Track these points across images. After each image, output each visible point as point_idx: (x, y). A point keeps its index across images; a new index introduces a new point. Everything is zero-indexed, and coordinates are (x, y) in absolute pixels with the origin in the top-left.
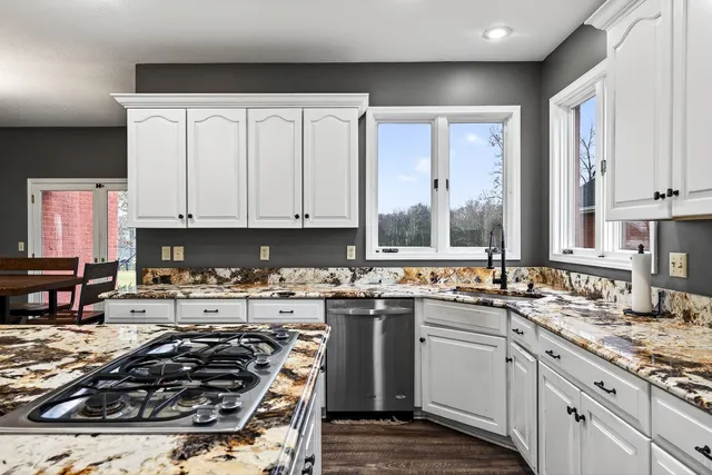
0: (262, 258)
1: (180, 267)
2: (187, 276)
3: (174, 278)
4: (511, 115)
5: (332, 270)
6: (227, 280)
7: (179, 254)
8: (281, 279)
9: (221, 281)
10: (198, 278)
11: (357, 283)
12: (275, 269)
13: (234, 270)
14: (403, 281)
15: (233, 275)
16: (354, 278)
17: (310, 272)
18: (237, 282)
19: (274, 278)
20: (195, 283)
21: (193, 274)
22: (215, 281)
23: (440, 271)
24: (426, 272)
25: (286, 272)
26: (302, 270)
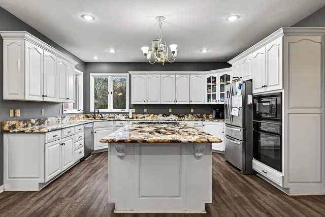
0: (42, 114)
1: (19, 120)
2: (22, 124)
3: (17, 126)
5: (58, 117)
6: (34, 124)
7: (18, 113)
8: (48, 122)
12: (46, 119)
13: (36, 120)
15: (36, 122)
16: (62, 120)
17: (54, 119)
18: (37, 125)
19: (46, 122)
20: (25, 127)
21: (24, 123)
22: (31, 125)
25: (49, 119)
26: (52, 118)
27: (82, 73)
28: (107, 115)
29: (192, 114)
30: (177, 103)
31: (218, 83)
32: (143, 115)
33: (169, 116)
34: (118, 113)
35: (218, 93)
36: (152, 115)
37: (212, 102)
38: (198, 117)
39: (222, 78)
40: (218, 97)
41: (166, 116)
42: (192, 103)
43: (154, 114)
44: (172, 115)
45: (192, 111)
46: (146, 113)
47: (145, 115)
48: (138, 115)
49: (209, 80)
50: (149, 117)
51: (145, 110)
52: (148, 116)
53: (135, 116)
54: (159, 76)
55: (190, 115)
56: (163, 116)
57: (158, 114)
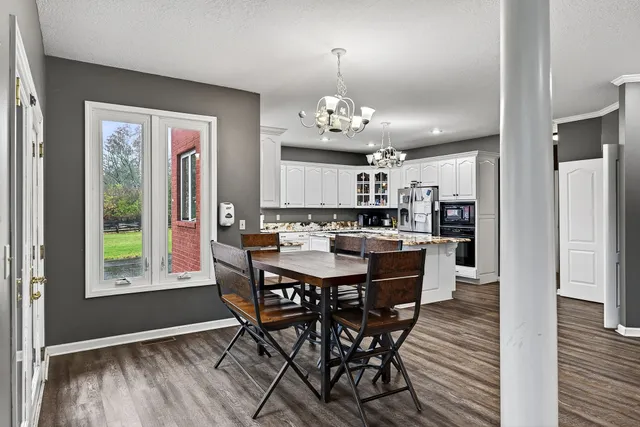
29: (335, 221)
30: (324, 207)
31: (372, 182)
32: (275, 225)
33: (308, 224)
35: (372, 194)
36: (287, 224)
37: (363, 206)
38: (342, 225)
39: (378, 176)
40: (372, 200)
41: (306, 225)
42: (340, 207)
43: (290, 223)
44: (313, 224)
45: (336, 217)
46: (279, 222)
47: (278, 225)
49: (359, 177)
50: (284, 227)
51: (278, 218)
52: (282, 225)
54: (302, 168)
55: (333, 222)
56: (302, 224)
57: (296, 222)
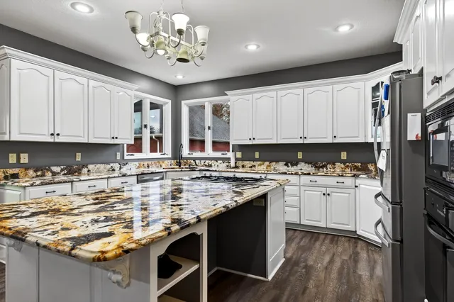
0: (77, 160)
1: (26, 167)
2: (31, 173)
3: (21, 175)
4: (167, 103)
5: (112, 165)
6: (58, 173)
7: (25, 158)
8: (89, 171)
9: (54, 174)
10: (39, 173)
11: (122, 170)
12: (85, 166)
13: (62, 167)
14: (139, 167)
15: (62, 170)
16: (120, 168)
17: (102, 166)
18: (64, 174)
19: (85, 170)
20: (37, 176)
21: (36, 171)
22: (51, 174)
23: (150, 163)
24: (146, 163)
25: (91, 167)
26: (99, 165)
27: (170, 102)
28: (202, 162)
29: (344, 162)
30: (306, 142)
32: (252, 163)
33: (296, 164)
34: (216, 159)
36: (267, 163)
38: (356, 168)
41: (292, 165)
43: (271, 162)
44: (303, 164)
45: (344, 155)
46: (257, 160)
47: (256, 163)
48: (246, 163)
50: (262, 167)
51: (257, 155)
52: (260, 165)
53: (240, 163)
54: (274, 94)
55: (338, 164)
56: (286, 165)
57: (277, 162)
